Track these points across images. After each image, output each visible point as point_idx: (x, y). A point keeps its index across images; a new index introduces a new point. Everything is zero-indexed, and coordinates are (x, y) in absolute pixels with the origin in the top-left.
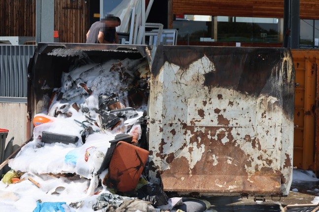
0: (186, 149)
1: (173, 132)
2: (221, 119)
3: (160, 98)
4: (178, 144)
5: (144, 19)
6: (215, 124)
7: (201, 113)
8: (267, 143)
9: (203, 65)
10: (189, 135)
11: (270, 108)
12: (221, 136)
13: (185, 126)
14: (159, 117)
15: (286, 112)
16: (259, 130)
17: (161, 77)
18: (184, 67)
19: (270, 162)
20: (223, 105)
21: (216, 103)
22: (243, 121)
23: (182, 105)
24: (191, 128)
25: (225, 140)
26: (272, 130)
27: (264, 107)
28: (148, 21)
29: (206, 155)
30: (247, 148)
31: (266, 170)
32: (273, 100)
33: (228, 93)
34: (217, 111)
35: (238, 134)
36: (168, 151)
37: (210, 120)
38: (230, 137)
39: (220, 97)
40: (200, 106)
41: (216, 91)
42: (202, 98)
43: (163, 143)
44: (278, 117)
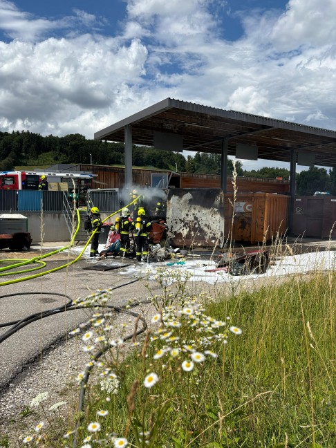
0: (181, 230)
1: (176, 223)
2: (196, 218)
3: (171, 209)
4: (178, 227)
5: (168, 184)
6: (193, 219)
7: (187, 215)
8: (214, 226)
9: (188, 196)
10: (183, 224)
11: (215, 213)
12: (195, 224)
13: (181, 220)
14: (170, 217)
15: (221, 215)
16: (210, 222)
17: (171, 201)
18: (181, 196)
19: (215, 234)
20: (196, 212)
21: (193, 211)
22: (204, 218)
23: (180, 212)
24: (183, 221)
25: (197, 226)
26: (216, 222)
27: (212, 213)
28: (169, 185)
29: (190, 231)
30: (206, 229)
31: (214, 238)
32: (216, 210)
33: (198, 207)
34: (194, 214)
35: (202, 224)
36: (175, 230)
37: (191, 218)
38: (199, 225)
39: (195, 209)
40: (187, 212)
41: (193, 206)
42: (187, 210)
43: (172, 227)
44: (218, 217)
